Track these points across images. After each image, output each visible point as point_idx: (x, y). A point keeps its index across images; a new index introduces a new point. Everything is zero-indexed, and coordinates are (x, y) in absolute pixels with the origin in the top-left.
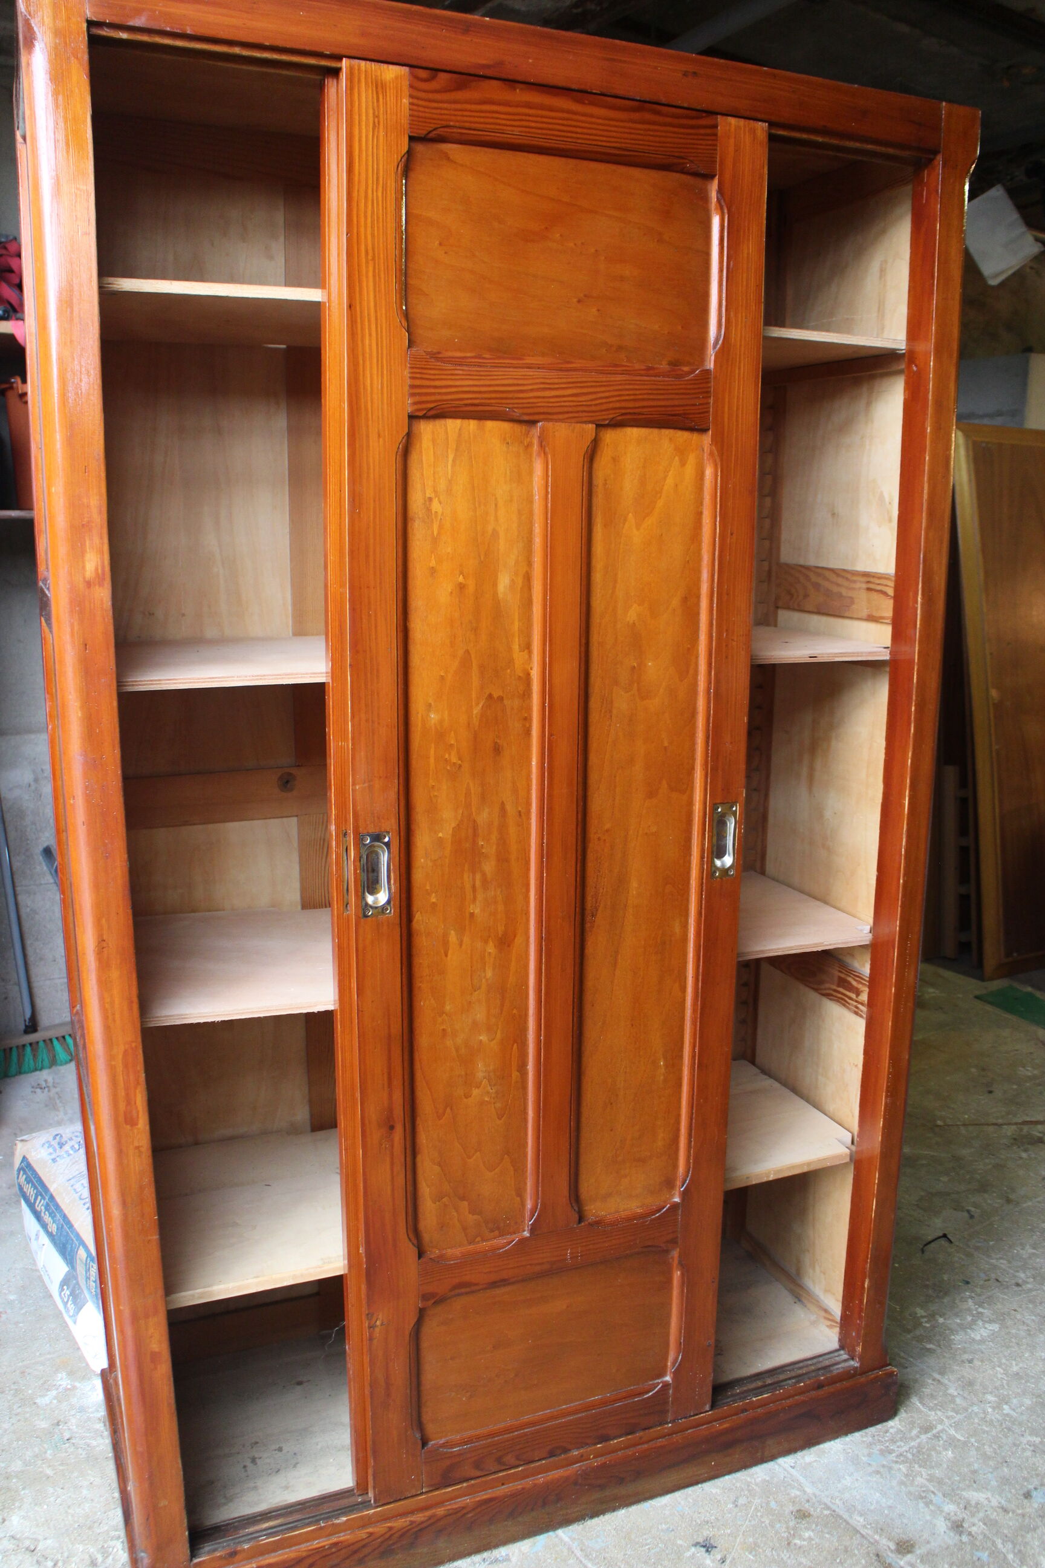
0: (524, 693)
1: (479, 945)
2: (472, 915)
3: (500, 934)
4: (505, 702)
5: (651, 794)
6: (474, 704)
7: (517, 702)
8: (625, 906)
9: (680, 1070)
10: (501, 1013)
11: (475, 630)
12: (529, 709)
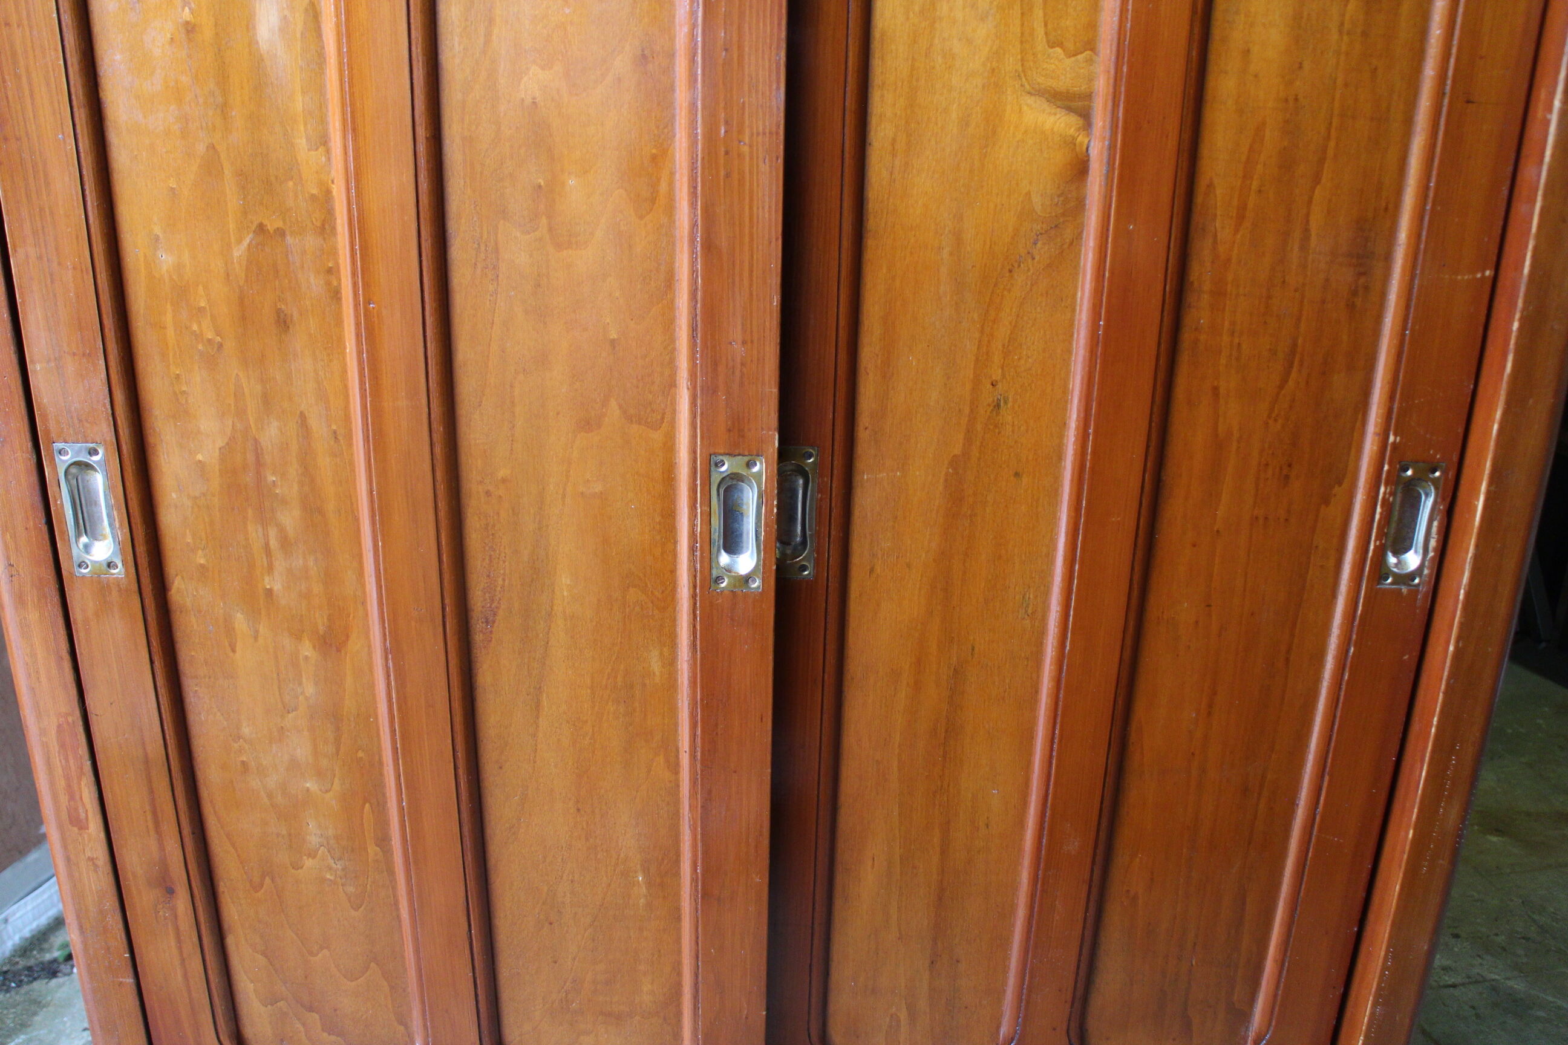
0: (323, 225)
1: (287, 642)
2: (269, 593)
3: (321, 629)
4: (289, 240)
5: (587, 424)
6: (233, 240)
7: (311, 241)
8: (550, 615)
9: (677, 895)
10: (337, 754)
11: (224, 109)
12: (334, 253)
